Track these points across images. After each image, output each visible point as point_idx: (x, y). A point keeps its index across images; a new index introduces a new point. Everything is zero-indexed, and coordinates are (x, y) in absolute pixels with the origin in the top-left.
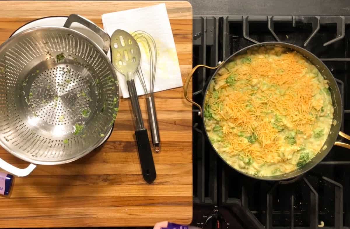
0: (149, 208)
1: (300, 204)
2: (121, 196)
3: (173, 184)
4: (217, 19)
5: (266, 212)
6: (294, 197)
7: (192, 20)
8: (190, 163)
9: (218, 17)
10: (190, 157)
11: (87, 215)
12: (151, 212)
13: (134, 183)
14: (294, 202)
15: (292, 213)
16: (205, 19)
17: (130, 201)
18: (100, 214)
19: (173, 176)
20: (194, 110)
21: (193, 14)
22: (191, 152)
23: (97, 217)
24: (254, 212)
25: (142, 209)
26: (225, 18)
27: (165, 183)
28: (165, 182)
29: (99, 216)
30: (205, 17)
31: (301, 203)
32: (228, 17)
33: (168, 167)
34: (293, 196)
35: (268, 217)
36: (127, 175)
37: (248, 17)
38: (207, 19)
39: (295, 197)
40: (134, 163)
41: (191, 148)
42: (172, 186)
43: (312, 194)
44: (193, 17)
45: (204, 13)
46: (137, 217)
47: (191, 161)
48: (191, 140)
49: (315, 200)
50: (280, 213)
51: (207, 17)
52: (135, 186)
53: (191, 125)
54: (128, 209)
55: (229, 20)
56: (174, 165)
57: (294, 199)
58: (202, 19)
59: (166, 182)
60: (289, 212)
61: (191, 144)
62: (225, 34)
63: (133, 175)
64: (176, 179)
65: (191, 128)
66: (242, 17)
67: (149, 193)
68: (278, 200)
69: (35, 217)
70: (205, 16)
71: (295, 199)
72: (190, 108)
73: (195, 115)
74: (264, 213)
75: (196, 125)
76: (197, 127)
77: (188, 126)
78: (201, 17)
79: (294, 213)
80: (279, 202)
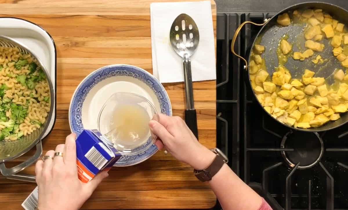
0: (176, 192)
4: (240, 15)
5: (285, 195)
6: (311, 181)
7: (216, 17)
9: (240, 13)
10: (214, 144)
11: (117, 198)
14: (311, 186)
15: (310, 197)
16: (228, 15)
18: (130, 197)
20: (217, 101)
21: (217, 11)
22: (215, 139)
24: (274, 195)
25: (170, 192)
26: (246, 15)
29: (129, 199)
30: (228, 14)
31: (317, 187)
32: (249, 14)
35: (287, 200)
36: (155, 161)
37: (268, 14)
38: (230, 16)
41: (215, 136)
43: (328, 179)
44: (217, 14)
45: (227, 10)
46: (164, 199)
48: (215, 128)
49: (331, 184)
50: (297, 196)
51: (230, 14)
53: (215, 113)
55: (250, 17)
57: (311, 183)
58: (225, 15)
60: (307, 195)
61: (215, 132)
62: (247, 29)
63: (161, 161)
65: (215, 118)
66: (263, 14)
68: (297, 184)
70: (228, 13)
71: (313, 183)
72: (215, 99)
73: (219, 105)
74: (284, 196)
75: (219, 115)
76: (221, 116)
77: (212, 115)
78: (225, 14)
79: (311, 196)
80: (297, 186)
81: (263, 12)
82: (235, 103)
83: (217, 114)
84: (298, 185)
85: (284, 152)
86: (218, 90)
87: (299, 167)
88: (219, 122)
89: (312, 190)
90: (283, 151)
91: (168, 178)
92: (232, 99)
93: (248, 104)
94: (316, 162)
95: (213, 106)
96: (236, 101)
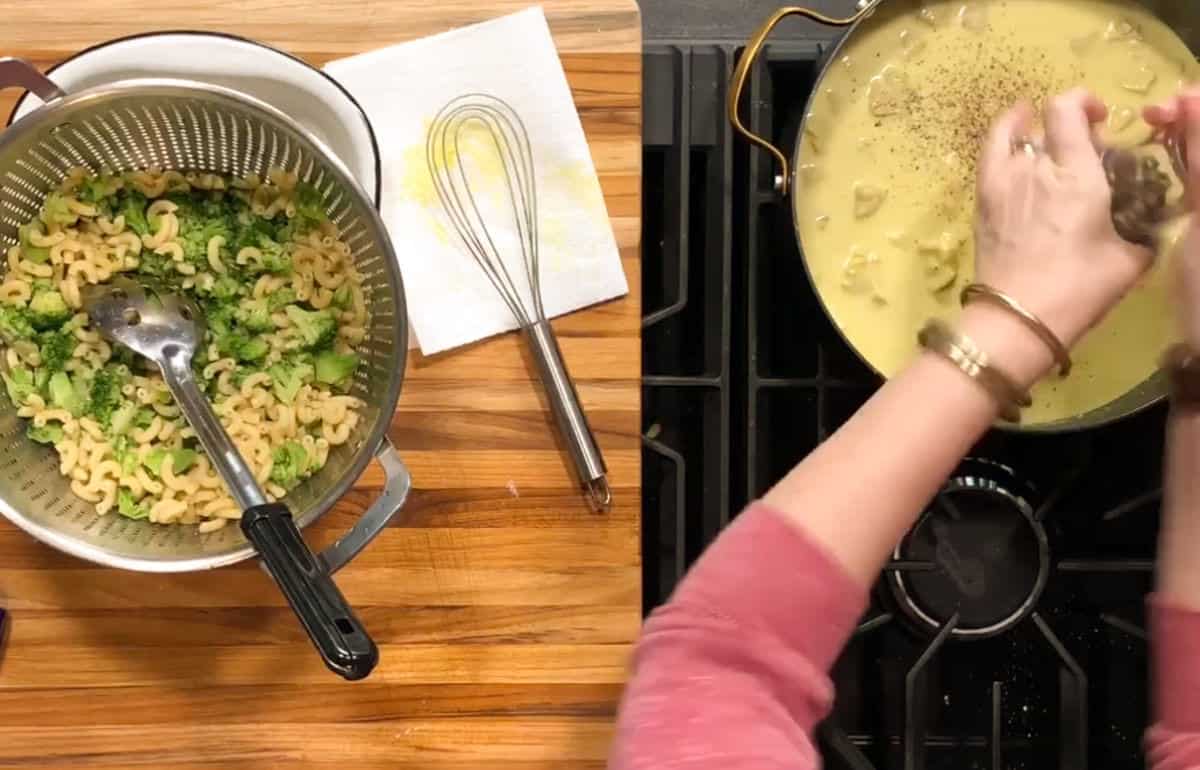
0: (485, 727)
1: (1022, 709)
2: (389, 681)
3: (572, 640)
4: (729, 52)
5: (902, 741)
6: (1001, 687)
7: (640, 58)
8: (634, 565)
9: (731, 45)
10: (634, 544)
11: (266, 750)
12: (494, 741)
13: (436, 636)
14: (1002, 704)
15: (996, 744)
16: (686, 52)
17: (421, 699)
18: (313, 746)
19: (572, 609)
20: (645, 378)
21: (645, 37)
22: (637, 525)
23: (304, 756)
24: (862, 741)
25: (462, 728)
27: (545, 639)
28: (545, 635)
29: (310, 756)
30: (685, 47)
31: (1025, 708)
32: (767, 47)
33: (555, 579)
34: (996, 683)
35: (909, 756)
36: (409, 607)
38: (692, 54)
39: (1005, 688)
40: (434, 567)
41: (637, 512)
42: (570, 648)
43: (1065, 677)
44: (644, 47)
45: (681, 31)
46: (443, 756)
47: (638, 559)
48: (637, 483)
50: (950, 744)
51: (692, 47)
52: (436, 650)
53: (636, 427)
54: (412, 731)
55: (770, 58)
56: (576, 572)
57: (1002, 695)
58: (676, 53)
59: (548, 633)
60: (982, 738)
61: (636, 498)
62: (757, 106)
63: (428, 607)
64: (584, 621)
65: (637, 443)
66: (819, 46)
67: (486, 672)
68: (946, 698)
69: (79, 759)
70: (684, 43)
71: (1007, 693)
72: (635, 371)
73: (649, 394)
74: (897, 743)
75: (653, 432)
76: (658, 438)
77: (628, 435)
78: (673, 47)
79: (1001, 740)
80: (947, 703)
81: (818, 42)
82: (715, 389)
83: (645, 429)
84: (950, 700)
85: (897, 574)
86: (649, 336)
87: (955, 631)
88: (649, 458)
89: (1003, 719)
90: (893, 571)
91: (458, 673)
92: (698, 373)
93: (763, 391)
94: (1020, 612)
95: (631, 400)
96: (718, 380)
